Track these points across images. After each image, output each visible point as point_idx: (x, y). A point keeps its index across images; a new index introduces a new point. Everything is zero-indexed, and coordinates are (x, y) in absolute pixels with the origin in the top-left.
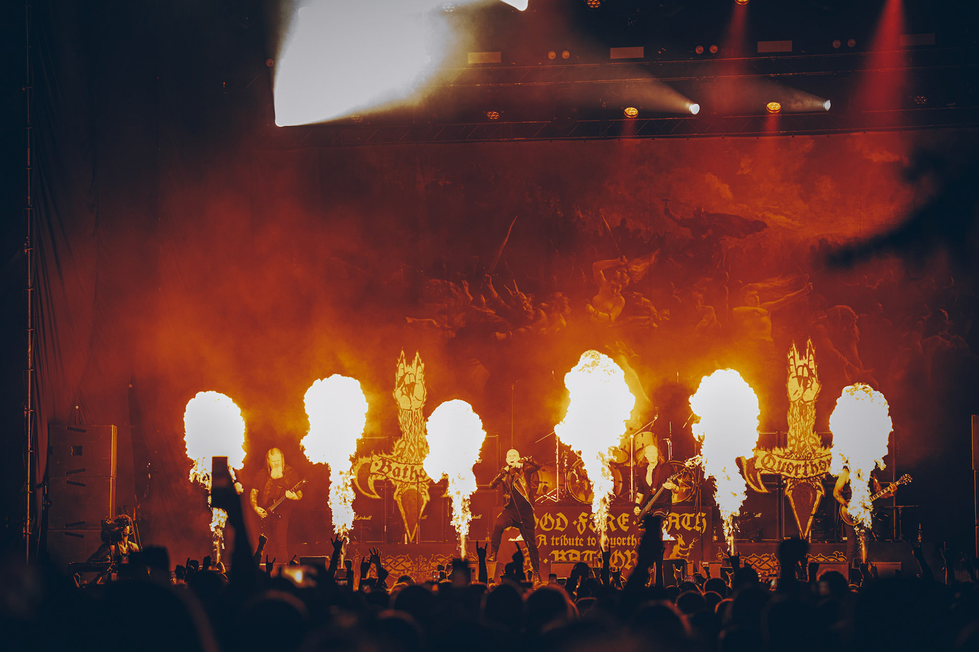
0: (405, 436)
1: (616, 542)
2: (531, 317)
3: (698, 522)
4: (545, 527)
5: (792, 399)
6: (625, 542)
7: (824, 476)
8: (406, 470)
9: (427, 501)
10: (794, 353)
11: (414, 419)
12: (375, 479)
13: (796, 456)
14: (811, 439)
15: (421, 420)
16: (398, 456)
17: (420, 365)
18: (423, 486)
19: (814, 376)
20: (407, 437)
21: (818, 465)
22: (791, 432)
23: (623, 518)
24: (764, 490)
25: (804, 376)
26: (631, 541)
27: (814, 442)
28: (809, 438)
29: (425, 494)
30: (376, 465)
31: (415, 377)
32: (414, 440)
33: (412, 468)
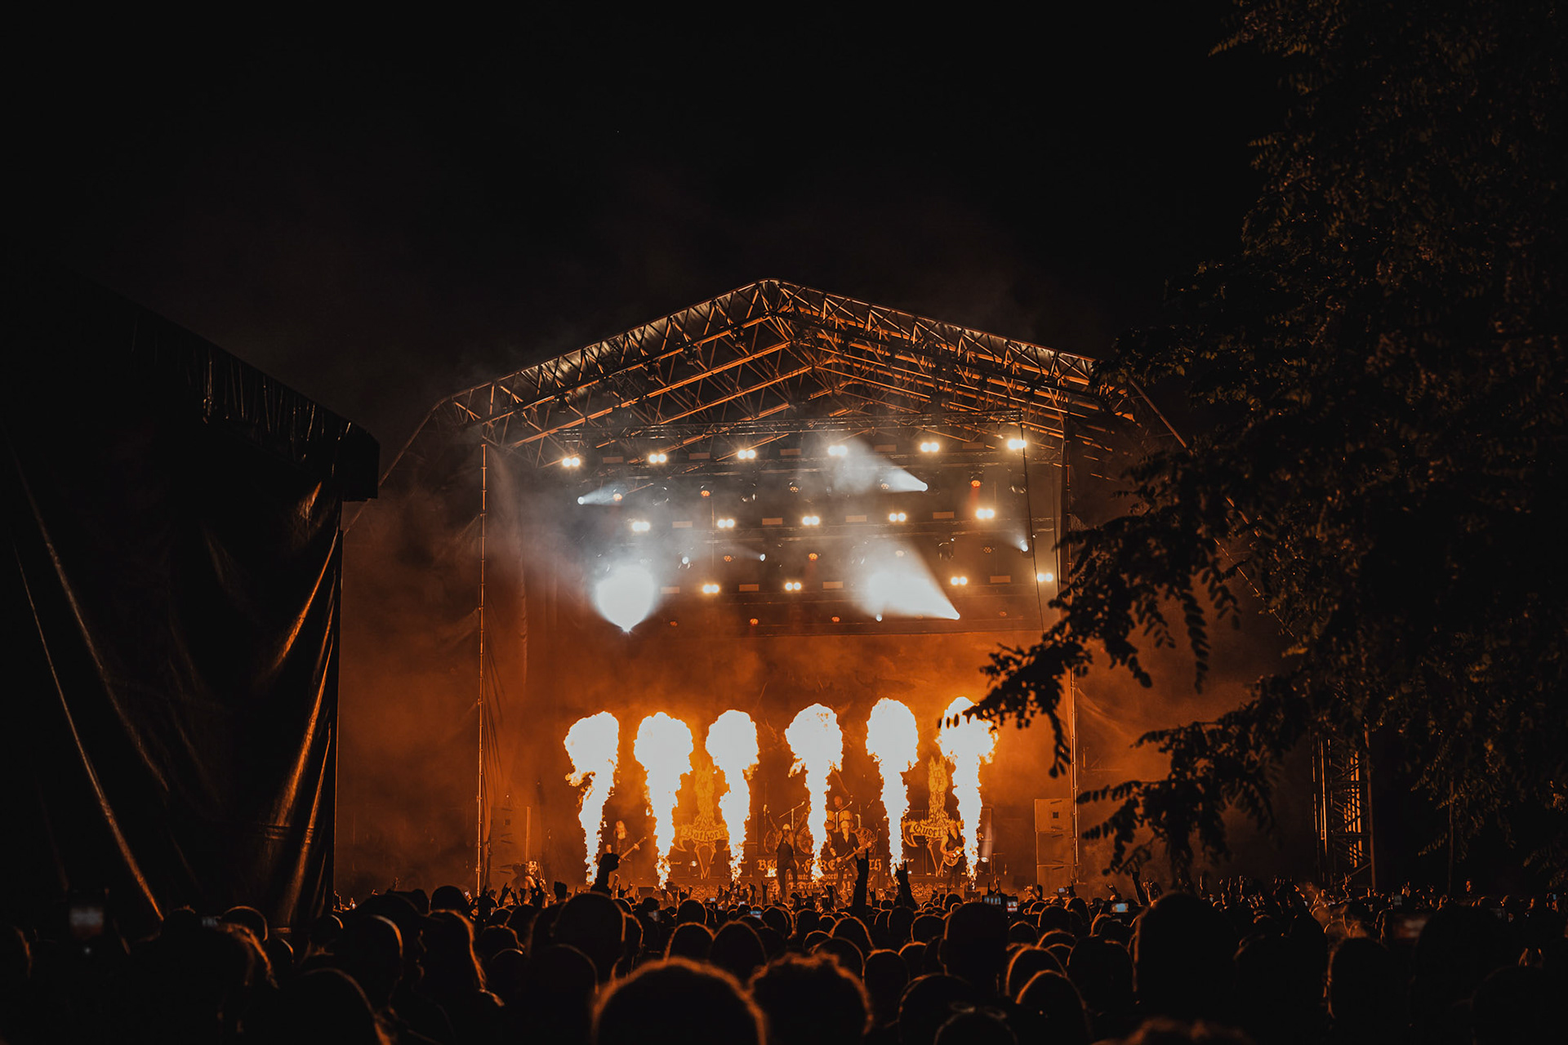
2: (776, 741)
3: (876, 865)
5: (932, 791)
8: (701, 834)
9: (715, 851)
13: (934, 825)
14: (942, 814)
18: (712, 843)
22: (931, 810)
24: (915, 845)
25: (938, 777)
27: (944, 816)
29: (714, 848)
32: (707, 816)
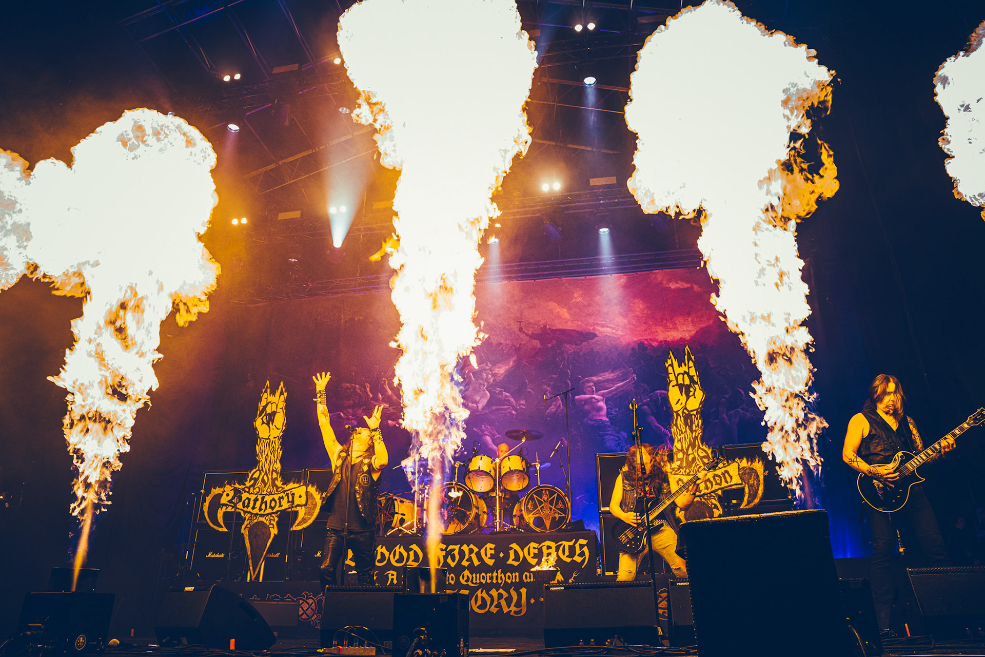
0: (260, 466)
1: (480, 580)
4: (396, 561)
5: (675, 409)
6: (490, 579)
7: (720, 492)
8: (256, 500)
9: (275, 534)
10: (672, 361)
11: (271, 448)
12: (225, 510)
13: (685, 471)
14: (700, 451)
15: (278, 449)
16: (251, 486)
17: (283, 394)
18: (272, 518)
19: (697, 383)
20: (262, 467)
21: (712, 479)
22: (677, 445)
23: (488, 549)
25: (685, 384)
26: (497, 577)
27: (704, 454)
28: (698, 451)
29: (273, 528)
30: (228, 495)
31: (277, 406)
32: (269, 469)
33: (263, 498)
